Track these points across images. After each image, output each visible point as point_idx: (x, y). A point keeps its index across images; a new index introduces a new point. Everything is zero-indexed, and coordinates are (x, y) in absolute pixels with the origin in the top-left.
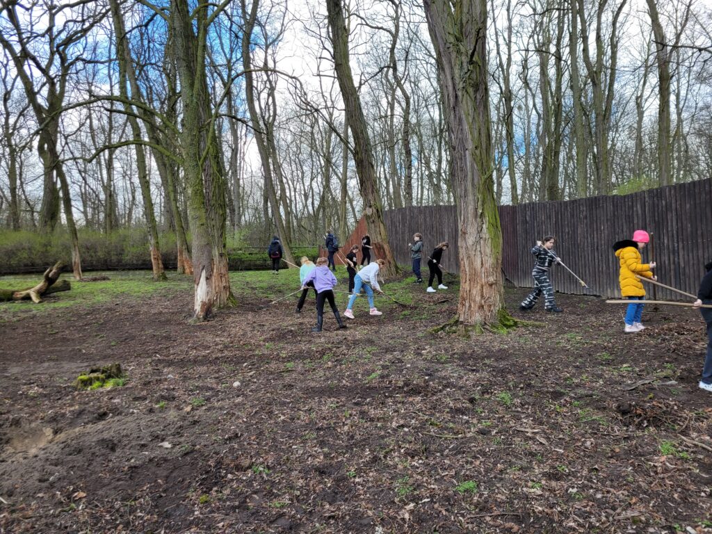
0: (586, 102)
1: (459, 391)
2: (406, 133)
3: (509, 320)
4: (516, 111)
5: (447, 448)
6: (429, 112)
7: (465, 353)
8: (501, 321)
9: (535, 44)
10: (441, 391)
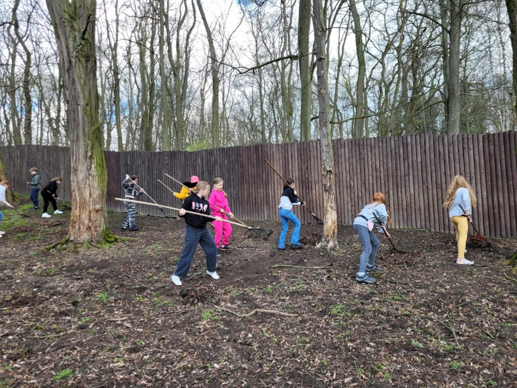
0: (171, 87)
1: (64, 298)
2: (26, 83)
3: (110, 237)
4: (122, 83)
5: (49, 346)
6: (49, 69)
7: (73, 265)
8: (105, 239)
9: (136, 38)
10: (47, 299)
